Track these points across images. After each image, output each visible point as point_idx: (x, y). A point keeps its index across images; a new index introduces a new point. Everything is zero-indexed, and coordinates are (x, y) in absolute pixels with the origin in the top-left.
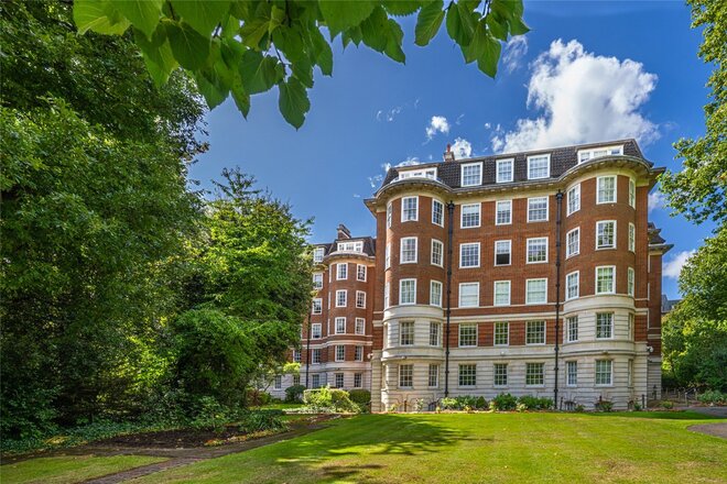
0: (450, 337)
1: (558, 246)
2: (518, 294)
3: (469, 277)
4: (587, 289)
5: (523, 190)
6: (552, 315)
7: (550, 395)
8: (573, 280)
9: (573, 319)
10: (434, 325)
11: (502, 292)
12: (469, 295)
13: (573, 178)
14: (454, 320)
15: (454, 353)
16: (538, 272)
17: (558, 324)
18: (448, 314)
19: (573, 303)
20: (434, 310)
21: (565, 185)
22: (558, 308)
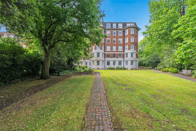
0: (105, 56)
1: (124, 40)
2: (117, 49)
3: (108, 45)
4: (129, 49)
5: (118, 30)
6: (123, 53)
7: (122, 67)
8: (127, 47)
9: (127, 54)
10: (103, 54)
11: (114, 48)
12: (108, 48)
13: (127, 28)
14: (106, 53)
15: (106, 59)
16: (121, 45)
17: (124, 55)
18: (105, 51)
19: (127, 51)
20: (103, 51)
21: (125, 29)
22: (124, 52)
